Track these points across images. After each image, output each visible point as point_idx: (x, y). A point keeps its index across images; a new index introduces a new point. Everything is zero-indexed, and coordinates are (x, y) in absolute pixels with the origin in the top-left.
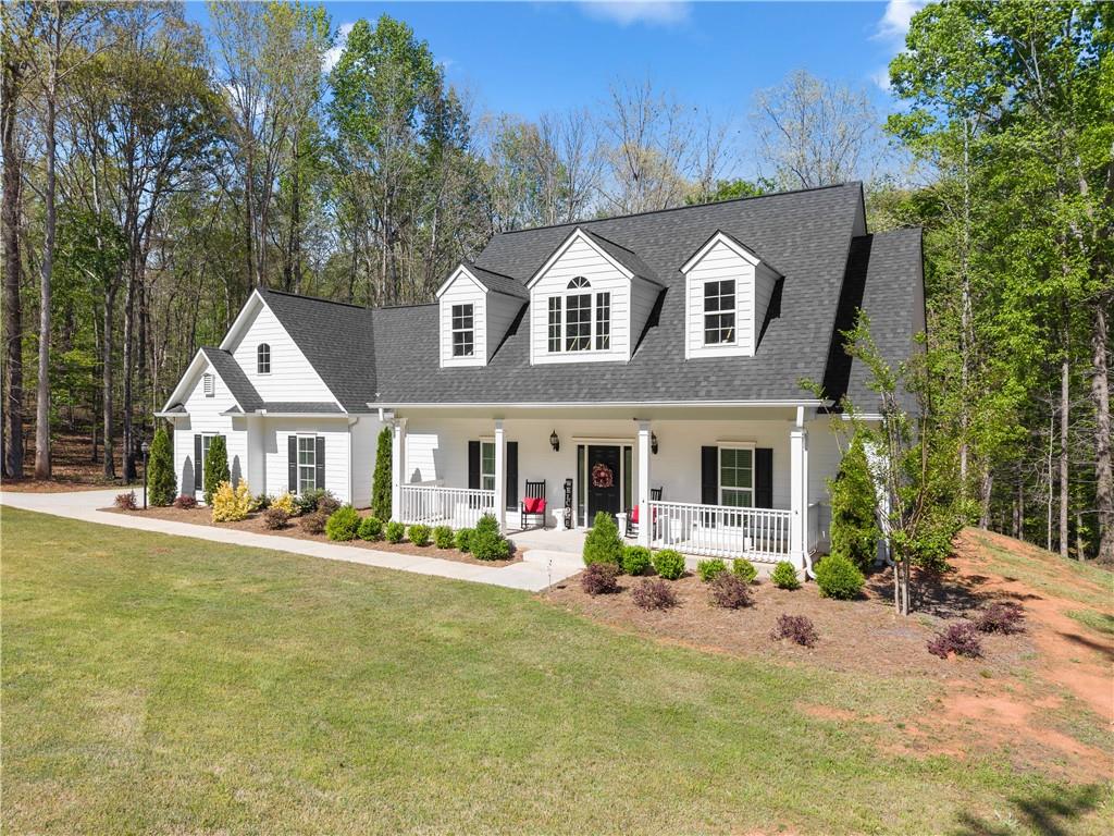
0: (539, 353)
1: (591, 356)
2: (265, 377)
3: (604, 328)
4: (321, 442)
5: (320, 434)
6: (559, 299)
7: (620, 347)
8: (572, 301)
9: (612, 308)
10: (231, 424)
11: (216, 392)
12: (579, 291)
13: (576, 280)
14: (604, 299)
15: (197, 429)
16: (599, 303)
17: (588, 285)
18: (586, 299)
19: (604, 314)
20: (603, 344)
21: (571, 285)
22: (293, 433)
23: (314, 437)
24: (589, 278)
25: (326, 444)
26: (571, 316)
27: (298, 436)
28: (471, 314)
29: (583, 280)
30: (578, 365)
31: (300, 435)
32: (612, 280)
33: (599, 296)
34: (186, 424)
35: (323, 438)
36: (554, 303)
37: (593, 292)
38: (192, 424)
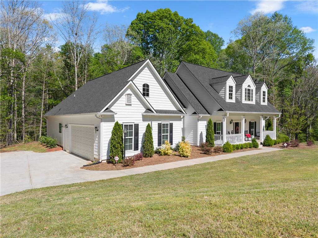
0: (244, 101)
4: (171, 125)
5: (171, 122)
6: (246, 89)
9: (253, 93)
10: (141, 119)
12: (249, 88)
13: (249, 85)
20: (252, 100)
22: (160, 122)
23: (169, 123)
25: (173, 125)
26: (248, 93)
27: (162, 123)
28: (233, 89)
30: (249, 104)
32: (253, 87)
33: (252, 90)
34: (113, 118)
38: (116, 119)
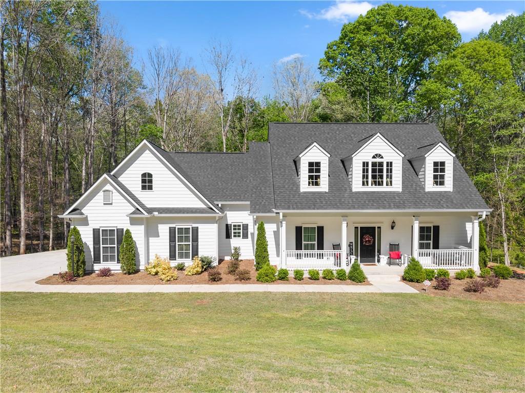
0: (357, 185)
1: (384, 188)
2: (147, 193)
3: (390, 177)
4: (196, 231)
5: (194, 225)
6: (368, 163)
7: (397, 186)
8: (374, 164)
9: (394, 168)
10: (128, 222)
11: (113, 202)
12: (378, 160)
13: (376, 155)
14: (390, 164)
15: (94, 224)
16: (387, 166)
17: (382, 158)
18: (381, 164)
19: (390, 171)
20: (390, 183)
21: (374, 157)
22: (173, 225)
23: (191, 227)
24: (383, 155)
25: (200, 231)
26: (374, 171)
28: (320, 166)
29: (380, 155)
30: (378, 192)
31: (178, 226)
32: (394, 157)
33: (387, 163)
34: (85, 222)
35: (198, 227)
36: (365, 164)
37: (385, 160)
38: (89, 222)
